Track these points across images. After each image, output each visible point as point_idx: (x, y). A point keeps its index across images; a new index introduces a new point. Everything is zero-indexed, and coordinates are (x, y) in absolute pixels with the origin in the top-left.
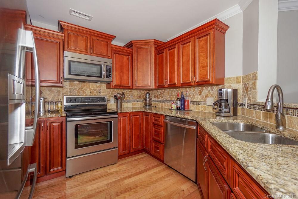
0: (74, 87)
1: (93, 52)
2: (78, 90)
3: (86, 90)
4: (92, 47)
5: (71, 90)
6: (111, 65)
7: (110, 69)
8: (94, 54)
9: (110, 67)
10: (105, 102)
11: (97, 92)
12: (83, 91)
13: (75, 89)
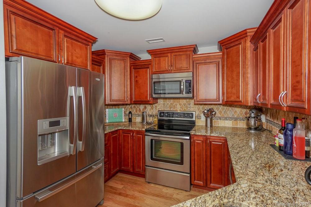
0: (167, 102)
1: (173, 69)
2: (170, 105)
3: (176, 105)
4: (172, 64)
5: (164, 106)
6: (191, 79)
7: (190, 84)
8: (175, 70)
9: (190, 81)
10: (192, 118)
11: (187, 107)
12: (174, 106)
13: (168, 104)
